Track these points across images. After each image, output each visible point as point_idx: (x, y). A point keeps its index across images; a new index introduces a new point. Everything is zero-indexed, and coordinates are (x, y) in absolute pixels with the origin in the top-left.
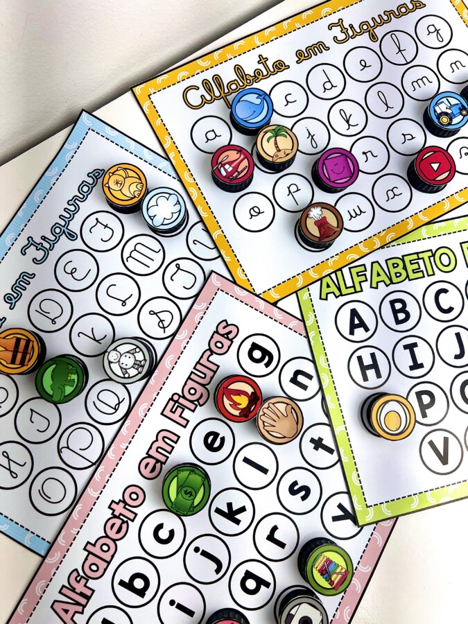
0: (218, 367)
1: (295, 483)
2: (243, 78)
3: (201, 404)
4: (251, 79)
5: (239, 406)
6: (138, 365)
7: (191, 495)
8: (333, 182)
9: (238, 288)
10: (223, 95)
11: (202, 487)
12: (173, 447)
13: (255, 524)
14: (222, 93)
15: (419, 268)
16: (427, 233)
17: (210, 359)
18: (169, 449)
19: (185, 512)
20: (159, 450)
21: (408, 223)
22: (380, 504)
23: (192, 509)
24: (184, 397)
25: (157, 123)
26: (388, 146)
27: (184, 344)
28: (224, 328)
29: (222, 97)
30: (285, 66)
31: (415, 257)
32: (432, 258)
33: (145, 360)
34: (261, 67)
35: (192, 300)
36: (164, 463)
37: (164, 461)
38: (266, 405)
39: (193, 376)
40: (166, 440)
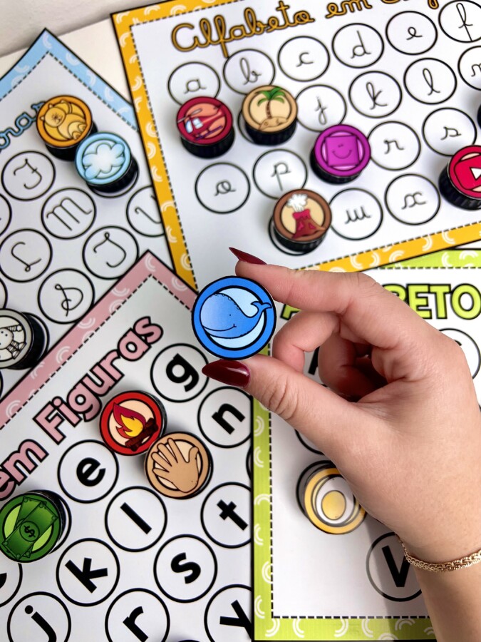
0: (123, 375)
1: (183, 556)
2: (252, 24)
3: (87, 418)
4: (262, 27)
5: (128, 433)
6: (14, 347)
7: (33, 535)
8: (332, 167)
9: (177, 280)
10: (222, 40)
11: (50, 529)
12: (36, 466)
13: (113, 597)
14: (221, 37)
15: (427, 305)
16: (450, 260)
17: (115, 363)
18: (30, 466)
19: (18, 556)
20: (18, 465)
21: (425, 243)
22: (293, 617)
23: (28, 554)
24: (68, 405)
25: (131, 60)
26: (421, 138)
27: (86, 335)
28: (145, 326)
29: (220, 43)
30: (310, 19)
31: (425, 289)
32: (448, 296)
33: (25, 343)
34: (279, 15)
35: (112, 282)
36: (19, 484)
37: (19, 480)
38: (164, 440)
39: (87, 381)
40: (30, 453)
